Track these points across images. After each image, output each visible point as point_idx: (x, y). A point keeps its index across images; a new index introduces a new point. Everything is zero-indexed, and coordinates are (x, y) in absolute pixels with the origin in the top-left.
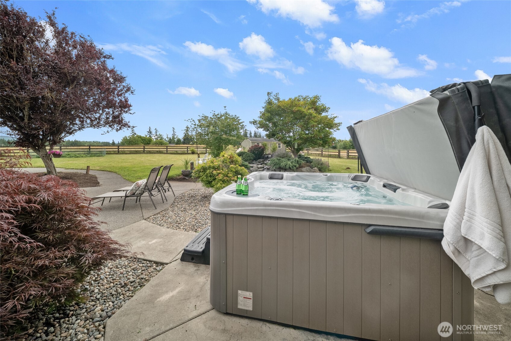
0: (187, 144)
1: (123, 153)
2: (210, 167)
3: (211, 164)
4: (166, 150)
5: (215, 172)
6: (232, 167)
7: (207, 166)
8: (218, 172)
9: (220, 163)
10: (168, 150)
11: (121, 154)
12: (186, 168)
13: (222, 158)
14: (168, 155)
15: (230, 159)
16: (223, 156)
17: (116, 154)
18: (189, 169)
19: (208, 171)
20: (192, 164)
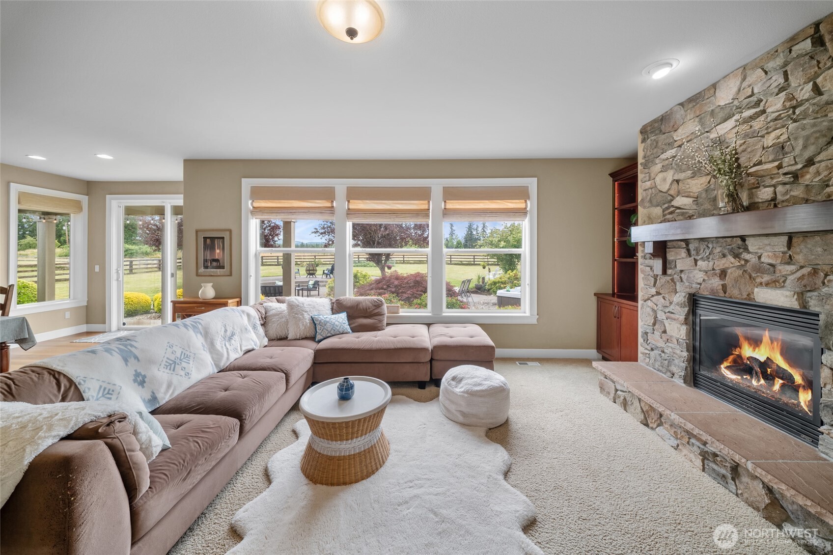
0: (470, 248)
1: (408, 263)
2: (499, 282)
3: (500, 280)
4: (450, 260)
5: (502, 286)
6: (515, 283)
7: (497, 280)
8: (505, 285)
9: (506, 279)
10: (452, 260)
11: (406, 263)
12: (479, 282)
13: (508, 276)
14: (452, 266)
15: (514, 276)
16: (509, 274)
17: (402, 263)
18: (481, 283)
19: (497, 285)
20: (483, 278)
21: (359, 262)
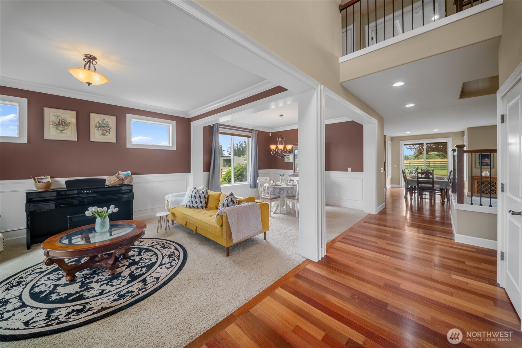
21: (410, 167)
